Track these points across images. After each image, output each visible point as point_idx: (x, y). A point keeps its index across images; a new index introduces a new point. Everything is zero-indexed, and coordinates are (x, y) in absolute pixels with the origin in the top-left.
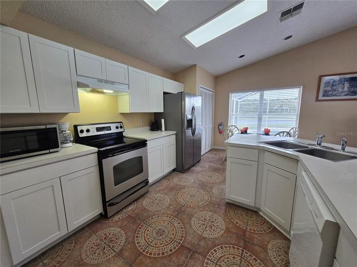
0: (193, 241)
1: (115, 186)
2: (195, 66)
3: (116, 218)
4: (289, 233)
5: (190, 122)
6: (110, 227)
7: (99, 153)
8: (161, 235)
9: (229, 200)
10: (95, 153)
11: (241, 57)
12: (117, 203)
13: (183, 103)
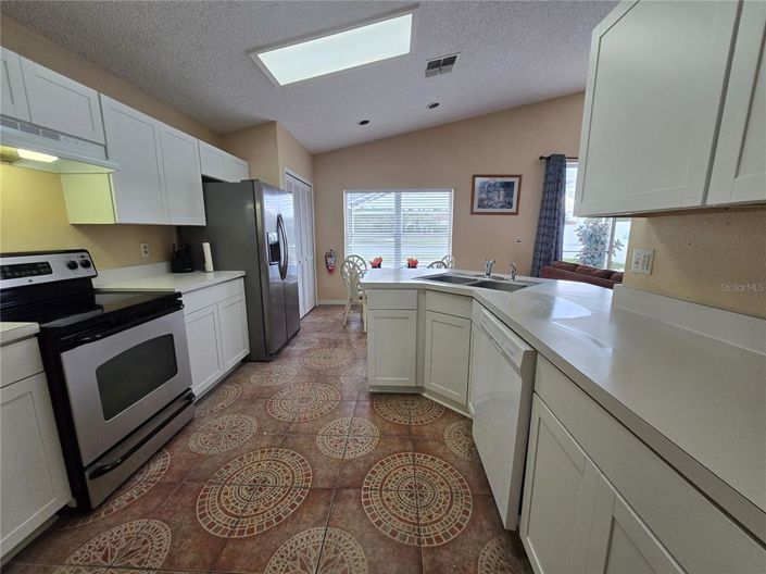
0: (331, 474)
1: (107, 419)
2: (272, 124)
3: (121, 501)
4: (466, 408)
5: (275, 248)
6: (109, 527)
7: (41, 336)
8: (261, 490)
9: (373, 387)
10: (30, 337)
11: (363, 123)
12: (115, 465)
13: (258, 206)
